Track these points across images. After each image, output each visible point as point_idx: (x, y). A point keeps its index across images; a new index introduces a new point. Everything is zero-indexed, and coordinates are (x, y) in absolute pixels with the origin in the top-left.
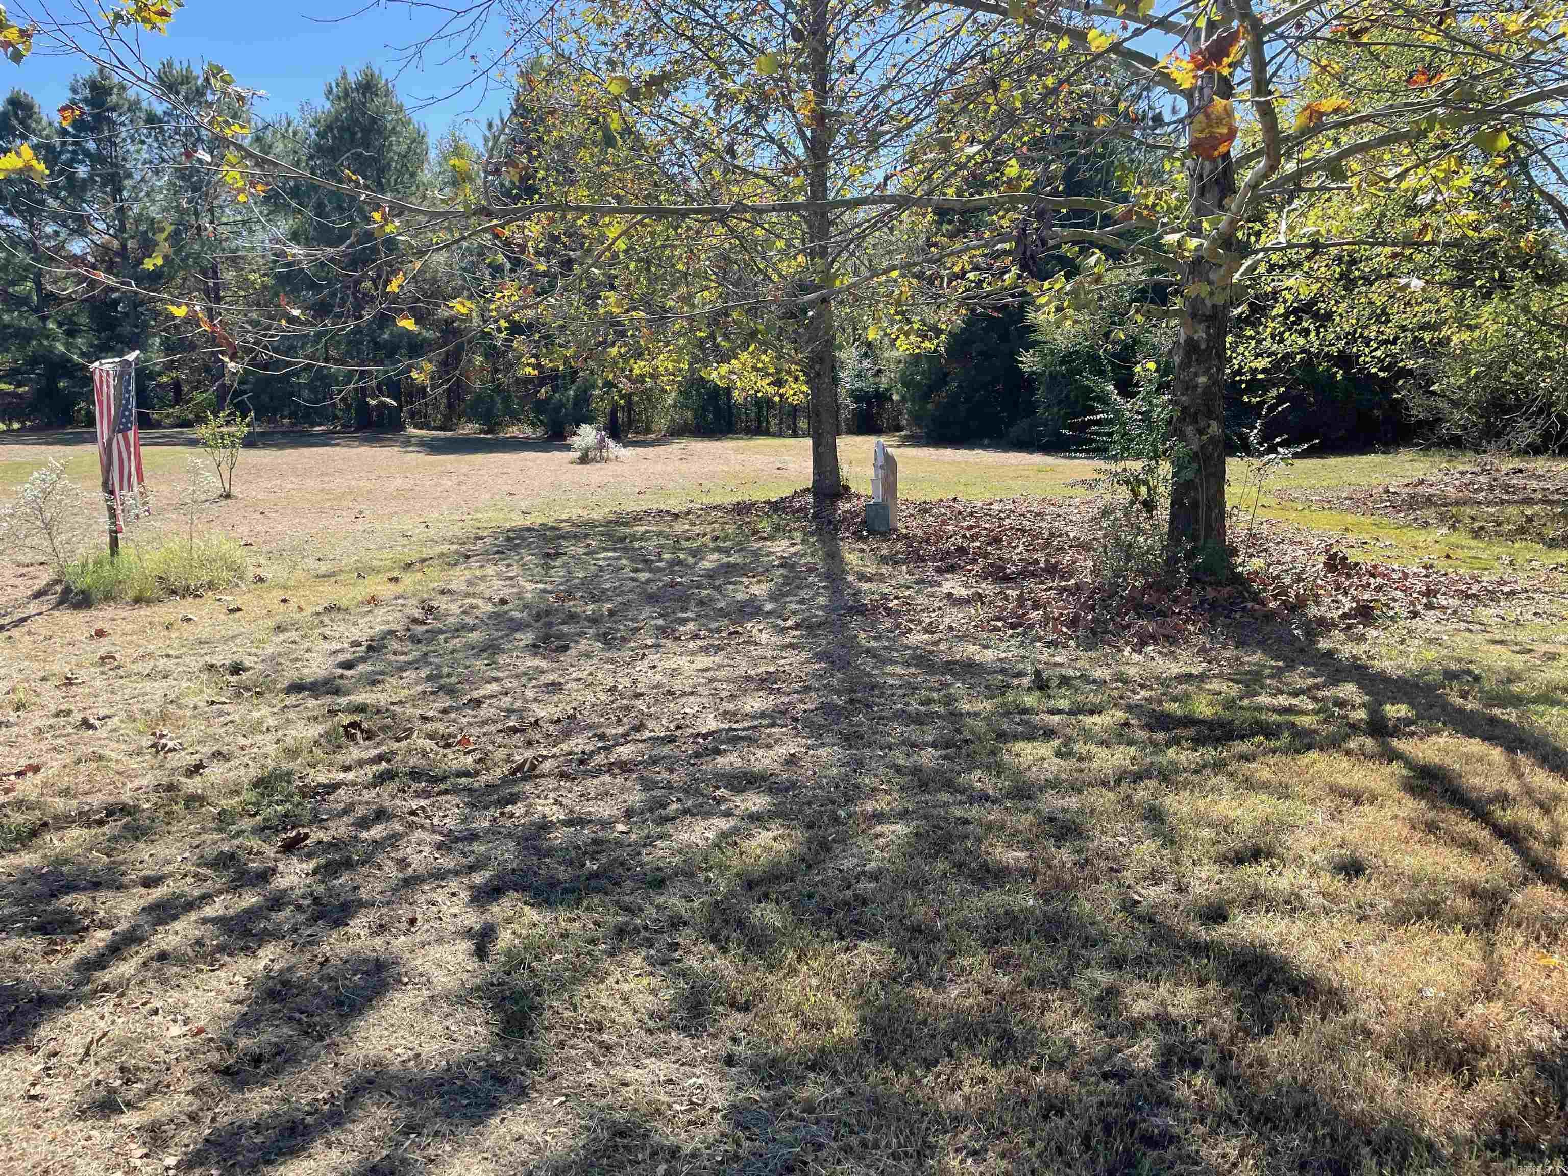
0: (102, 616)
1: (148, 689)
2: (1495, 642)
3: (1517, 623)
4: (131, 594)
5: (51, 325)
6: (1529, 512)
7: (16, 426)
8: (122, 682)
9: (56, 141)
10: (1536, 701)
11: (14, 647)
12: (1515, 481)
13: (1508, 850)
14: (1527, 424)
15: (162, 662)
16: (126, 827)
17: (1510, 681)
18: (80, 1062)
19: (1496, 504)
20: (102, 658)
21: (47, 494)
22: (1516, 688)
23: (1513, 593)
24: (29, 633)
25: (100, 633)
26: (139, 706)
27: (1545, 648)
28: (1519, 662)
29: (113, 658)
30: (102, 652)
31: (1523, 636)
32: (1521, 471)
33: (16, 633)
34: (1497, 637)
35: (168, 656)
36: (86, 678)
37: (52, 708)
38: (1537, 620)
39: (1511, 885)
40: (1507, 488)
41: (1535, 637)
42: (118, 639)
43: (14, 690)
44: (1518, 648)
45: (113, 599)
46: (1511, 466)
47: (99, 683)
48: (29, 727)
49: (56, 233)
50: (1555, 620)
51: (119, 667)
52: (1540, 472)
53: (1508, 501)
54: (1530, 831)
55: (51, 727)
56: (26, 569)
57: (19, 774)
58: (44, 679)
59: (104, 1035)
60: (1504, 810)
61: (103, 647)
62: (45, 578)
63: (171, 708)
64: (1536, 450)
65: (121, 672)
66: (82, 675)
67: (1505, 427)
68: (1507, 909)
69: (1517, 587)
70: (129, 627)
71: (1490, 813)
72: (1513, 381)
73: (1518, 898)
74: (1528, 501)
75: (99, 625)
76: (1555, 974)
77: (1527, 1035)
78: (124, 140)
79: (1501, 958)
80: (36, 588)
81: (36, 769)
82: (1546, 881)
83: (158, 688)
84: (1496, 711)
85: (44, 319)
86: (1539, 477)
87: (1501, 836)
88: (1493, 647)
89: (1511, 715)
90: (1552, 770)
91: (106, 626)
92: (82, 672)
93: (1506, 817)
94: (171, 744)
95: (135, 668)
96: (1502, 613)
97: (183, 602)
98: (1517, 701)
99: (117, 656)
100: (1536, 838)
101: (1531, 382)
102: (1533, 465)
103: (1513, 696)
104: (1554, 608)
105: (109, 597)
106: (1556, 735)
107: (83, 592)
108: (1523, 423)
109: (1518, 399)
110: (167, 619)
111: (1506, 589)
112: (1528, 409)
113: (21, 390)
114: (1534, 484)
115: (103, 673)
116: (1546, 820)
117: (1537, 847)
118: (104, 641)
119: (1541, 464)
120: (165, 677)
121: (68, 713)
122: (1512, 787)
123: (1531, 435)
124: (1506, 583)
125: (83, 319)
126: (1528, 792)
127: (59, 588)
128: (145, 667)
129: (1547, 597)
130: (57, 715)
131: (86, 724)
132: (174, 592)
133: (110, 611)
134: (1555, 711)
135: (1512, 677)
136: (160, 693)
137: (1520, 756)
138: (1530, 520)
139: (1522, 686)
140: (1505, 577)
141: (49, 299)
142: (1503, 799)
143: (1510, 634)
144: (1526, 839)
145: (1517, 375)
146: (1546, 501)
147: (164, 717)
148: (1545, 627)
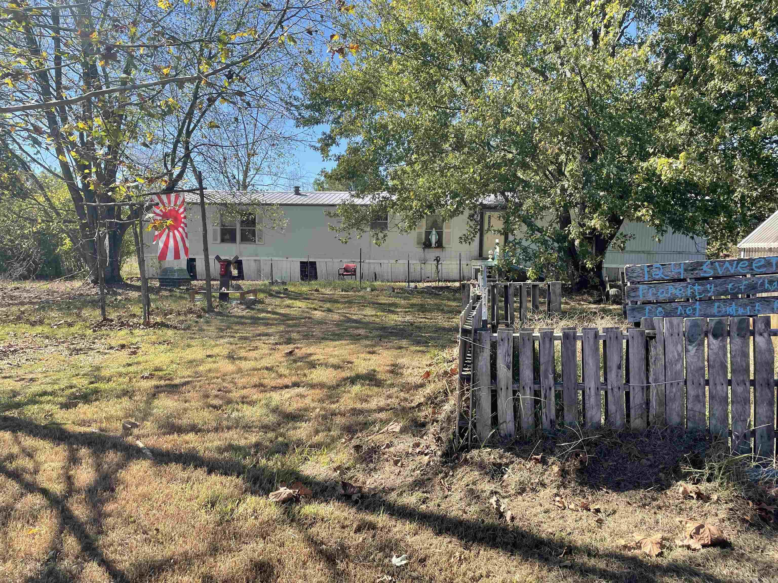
2: (5, 377)
3: (18, 366)
6: (22, 309)
10: (27, 404)
12: (16, 294)
13: (14, 483)
14: (19, 265)
17: (15, 396)
19: (6, 306)
22: (17, 399)
23: (15, 351)
27: (31, 376)
28: (18, 386)
31: (21, 372)
32: (18, 288)
34: (8, 375)
38: (28, 363)
39: (15, 500)
40: (11, 298)
41: (27, 371)
44: (18, 379)
46: (13, 286)
50: (36, 361)
52: (28, 288)
53: (11, 304)
54: (24, 470)
60: (11, 463)
64: (24, 278)
67: (8, 266)
68: (13, 513)
69: (18, 348)
71: (4, 467)
72: (9, 244)
73: (18, 506)
74: (22, 304)
76: (37, 537)
77: (25, 571)
79: (11, 538)
82: (31, 492)
84: (7, 413)
86: (28, 291)
87: (9, 477)
88: (5, 380)
89: (14, 413)
90: (34, 436)
93: (11, 466)
96: (10, 362)
98: (18, 405)
100: (27, 473)
101: (18, 244)
102: (24, 285)
103: (16, 404)
104: (36, 355)
106: (36, 419)
108: (17, 265)
109: (13, 252)
111: (12, 349)
112: (18, 257)
114: (25, 295)
116: (32, 462)
117: (27, 477)
119: (28, 285)
122: (15, 450)
123: (21, 271)
124: (12, 346)
126: (24, 450)
129: (32, 350)
134: (36, 407)
135: (15, 394)
137: (19, 433)
138: (23, 313)
139: (20, 397)
140: (12, 343)
142: (11, 457)
143: (13, 373)
144: (22, 474)
145: (11, 241)
146: (31, 303)
148: (31, 365)
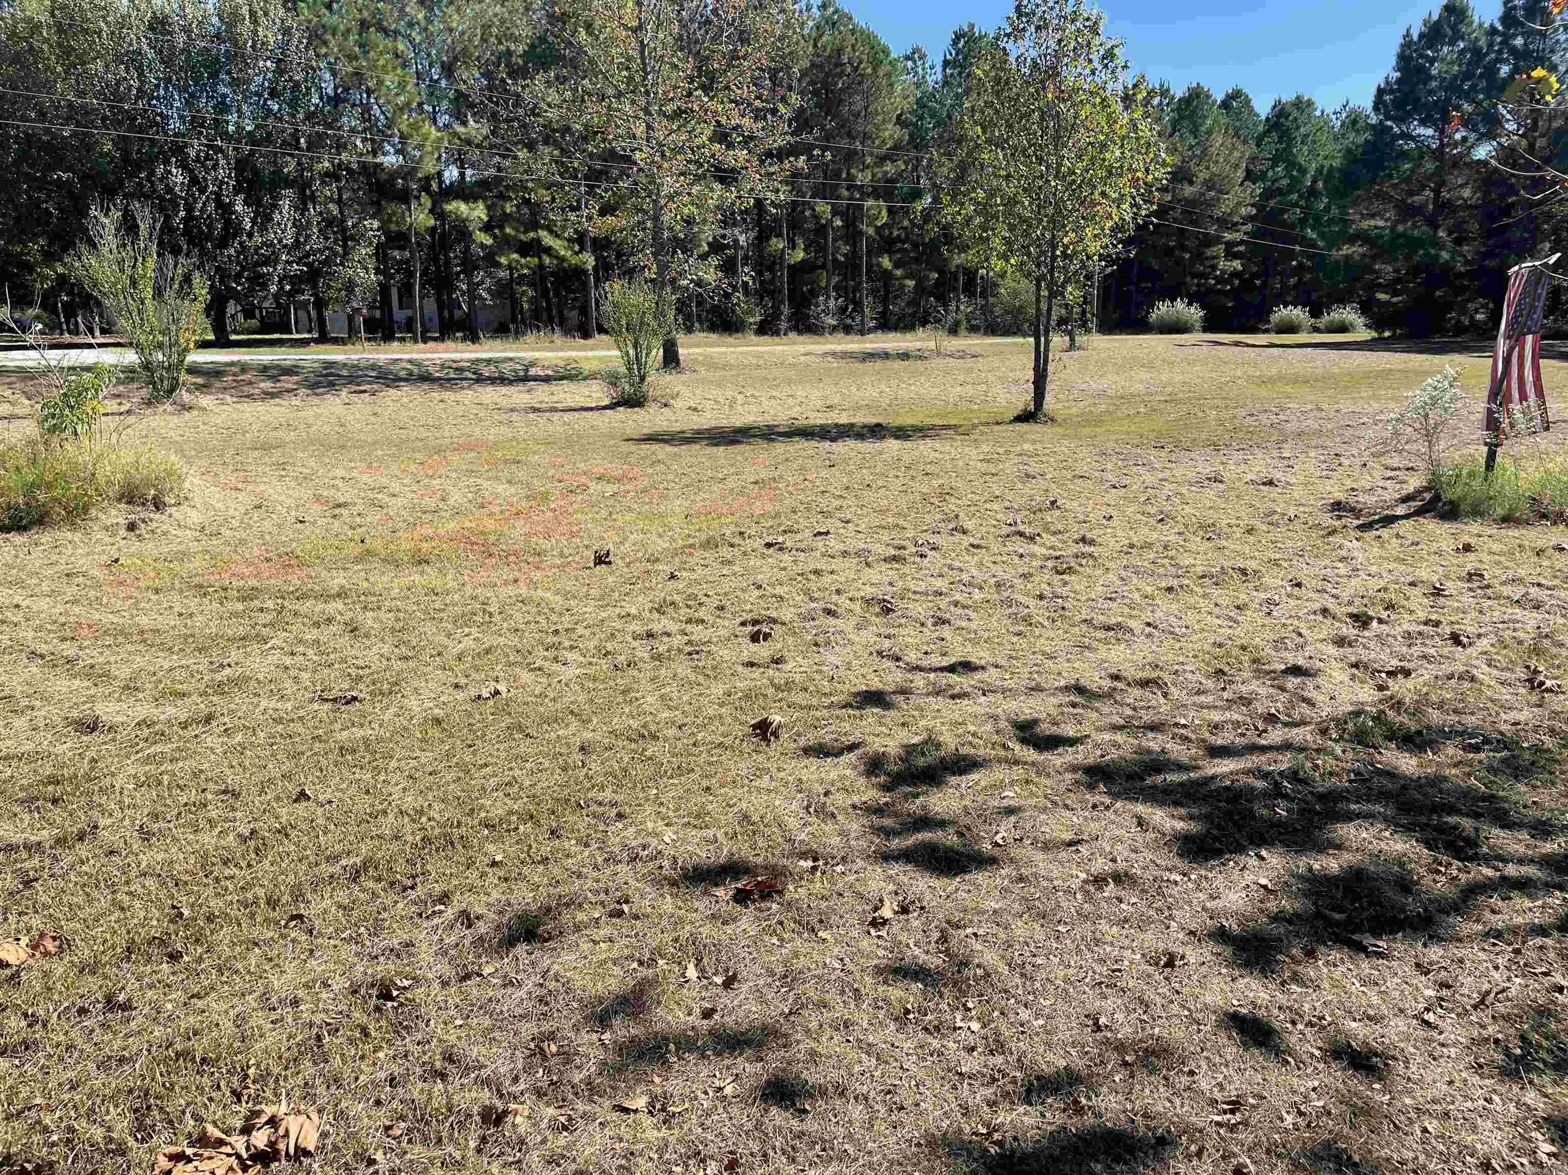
0: (1471, 530)
1: (1519, 617)
4: (1500, 511)
5: (1441, 234)
7: (1387, 334)
8: (1489, 602)
9: (1483, 43)
11: (1382, 547)
15: (1534, 591)
16: (1503, 761)
18: (1475, 1007)
20: (1470, 574)
21: (1434, 401)
24: (1398, 536)
25: (1467, 548)
26: (1510, 632)
29: (1481, 576)
30: (1469, 567)
33: (1385, 533)
35: (1539, 585)
36: (1454, 593)
37: (1422, 615)
42: (1486, 558)
43: (1386, 589)
45: (1482, 515)
47: (1467, 599)
48: (1399, 629)
49: (1465, 139)
51: (1488, 587)
55: (1420, 633)
56: (1393, 474)
57: (1390, 674)
58: (1413, 584)
59: (1503, 991)
61: (1470, 562)
62: (1414, 483)
63: (1546, 643)
65: (1489, 591)
66: (1451, 587)
70: (1496, 547)
75: (1466, 539)
78: (1557, 30)
80: (1404, 493)
81: (1407, 673)
83: (1531, 619)
85: (1436, 227)
91: (1473, 541)
92: (1449, 584)
94: (1548, 683)
95: (1506, 590)
97: (1554, 529)
99: (1487, 576)
105: (1477, 512)
107: (1451, 502)
110: (1540, 544)
113: (1395, 300)
115: (1470, 589)
118: (1471, 556)
120: (1537, 607)
121: (1437, 624)
125: (1474, 226)
127: (1427, 496)
128: (1517, 592)
130: (1426, 623)
131: (1456, 639)
132: (1544, 516)
133: (1475, 527)
136: (1533, 623)
141: (1443, 206)
147: (1537, 651)
